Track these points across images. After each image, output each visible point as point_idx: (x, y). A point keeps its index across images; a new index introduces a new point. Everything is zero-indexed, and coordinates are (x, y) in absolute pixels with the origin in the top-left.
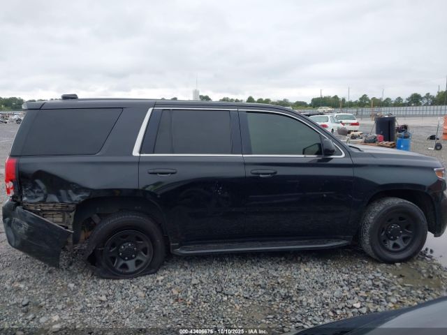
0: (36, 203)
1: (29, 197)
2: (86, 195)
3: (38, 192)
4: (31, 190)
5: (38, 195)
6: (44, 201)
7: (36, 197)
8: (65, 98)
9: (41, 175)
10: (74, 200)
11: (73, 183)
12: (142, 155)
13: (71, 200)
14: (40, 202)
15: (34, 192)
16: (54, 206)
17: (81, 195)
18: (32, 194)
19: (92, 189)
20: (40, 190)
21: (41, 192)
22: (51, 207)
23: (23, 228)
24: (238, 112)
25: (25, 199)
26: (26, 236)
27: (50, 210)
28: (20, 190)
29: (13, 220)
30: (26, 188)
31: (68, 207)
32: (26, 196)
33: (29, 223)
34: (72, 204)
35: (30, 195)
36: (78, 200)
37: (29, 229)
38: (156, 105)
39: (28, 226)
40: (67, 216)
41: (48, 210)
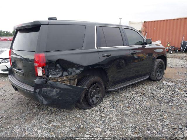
0: (58, 77)
1: (52, 75)
2: (82, 69)
3: (58, 71)
4: (54, 70)
5: (59, 73)
6: (62, 76)
7: (58, 74)
8: (50, 19)
9: (59, 61)
10: (77, 73)
11: (76, 64)
13: (76, 73)
14: (60, 76)
15: (56, 72)
16: (67, 78)
17: (80, 70)
18: (55, 73)
19: (85, 66)
20: (59, 70)
21: (60, 71)
22: (65, 78)
23: (54, 92)
24: (122, 28)
25: (50, 76)
26: (57, 96)
27: (65, 80)
28: (48, 71)
29: (42, 90)
30: (51, 70)
31: (74, 77)
32: (51, 74)
33: (59, 88)
34: (76, 75)
35: (53, 74)
36: (79, 72)
37: (60, 92)
38: (96, 24)
39: (59, 90)
40: (72, 82)
41: (64, 80)
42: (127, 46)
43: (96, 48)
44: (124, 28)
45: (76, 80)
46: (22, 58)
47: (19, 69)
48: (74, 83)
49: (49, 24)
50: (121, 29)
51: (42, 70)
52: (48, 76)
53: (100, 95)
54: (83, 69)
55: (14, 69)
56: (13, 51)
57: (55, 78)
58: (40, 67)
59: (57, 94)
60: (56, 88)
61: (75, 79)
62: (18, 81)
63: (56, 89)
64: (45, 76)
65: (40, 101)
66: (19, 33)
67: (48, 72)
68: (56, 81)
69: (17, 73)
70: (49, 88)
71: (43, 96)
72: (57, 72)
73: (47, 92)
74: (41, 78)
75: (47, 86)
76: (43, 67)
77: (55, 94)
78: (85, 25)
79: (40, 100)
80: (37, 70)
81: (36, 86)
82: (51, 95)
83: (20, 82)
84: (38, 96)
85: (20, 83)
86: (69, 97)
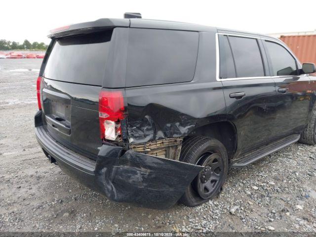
0: (146, 143)
1: (135, 137)
3: (147, 130)
4: (139, 128)
5: (147, 133)
6: (153, 140)
7: (145, 136)
10: (182, 132)
11: (183, 114)
12: (222, 80)
13: (180, 133)
14: (149, 141)
16: (163, 143)
17: (189, 127)
18: (141, 133)
19: (198, 119)
20: (150, 127)
21: (150, 130)
22: (159, 144)
23: (138, 175)
24: (261, 40)
25: (131, 140)
26: (144, 184)
27: (158, 149)
28: (127, 130)
29: (114, 169)
30: (133, 127)
31: (176, 141)
32: (133, 136)
33: (150, 167)
34: (180, 137)
35: (137, 135)
36: (187, 132)
37: (150, 174)
38: (218, 30)
39: (149, 171)
40: (172, 151)
41: (156, 148)
42: (270, 77)
43: (218, 79)
44: (266, 41)
45: (180, 148)
46: (69, 98)
47: (59, 120)
48: (175, 154)
49: (129, 27)
50: (259, 41)
51: (116, 128)
52: (126, 140)
53: (218, 175)
54: (194, 126)
55: (48, 117)
56: (46, 80)
57: (140, 144)
58: (112, 121)
59: (145, 180)
60: (143, 167)
61: (177, 146)
62: (56, 144)
63: (143, 169)
64: (120, 140)
65: (107, 192)
66: (57, 44)
67: (127, 132)
68: (141, 149)
69: (53, 126)
70: (127, 165)
71: (113, 182)
72: (143, 132)
73: (123, 174)
74: (112, 144)
75: (124, 162)
76: (117, 122)
77: (141, 179)
78: (198, 31)
79: (108, 189)
80: (104, 126)
81: (102, 162)
82: (131, 181)
83: (60, 147)
84: (104, 182)
85: (60, 149)
86: (168, 187)
